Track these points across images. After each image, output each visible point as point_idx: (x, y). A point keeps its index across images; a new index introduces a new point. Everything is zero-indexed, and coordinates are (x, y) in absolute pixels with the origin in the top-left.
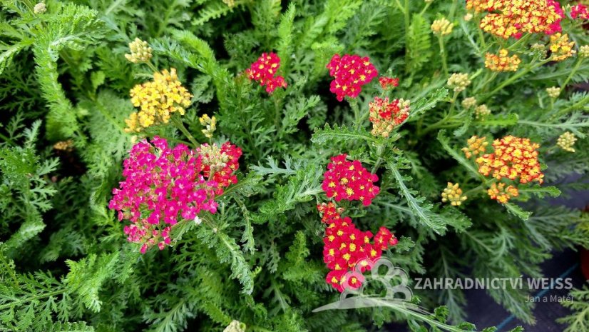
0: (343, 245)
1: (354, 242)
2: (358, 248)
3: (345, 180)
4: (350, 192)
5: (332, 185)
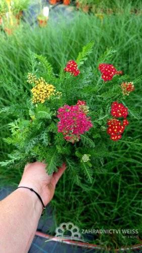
2: (118, 127)
3: (118, 111)
4: (120, 114)
5: (114, 112)
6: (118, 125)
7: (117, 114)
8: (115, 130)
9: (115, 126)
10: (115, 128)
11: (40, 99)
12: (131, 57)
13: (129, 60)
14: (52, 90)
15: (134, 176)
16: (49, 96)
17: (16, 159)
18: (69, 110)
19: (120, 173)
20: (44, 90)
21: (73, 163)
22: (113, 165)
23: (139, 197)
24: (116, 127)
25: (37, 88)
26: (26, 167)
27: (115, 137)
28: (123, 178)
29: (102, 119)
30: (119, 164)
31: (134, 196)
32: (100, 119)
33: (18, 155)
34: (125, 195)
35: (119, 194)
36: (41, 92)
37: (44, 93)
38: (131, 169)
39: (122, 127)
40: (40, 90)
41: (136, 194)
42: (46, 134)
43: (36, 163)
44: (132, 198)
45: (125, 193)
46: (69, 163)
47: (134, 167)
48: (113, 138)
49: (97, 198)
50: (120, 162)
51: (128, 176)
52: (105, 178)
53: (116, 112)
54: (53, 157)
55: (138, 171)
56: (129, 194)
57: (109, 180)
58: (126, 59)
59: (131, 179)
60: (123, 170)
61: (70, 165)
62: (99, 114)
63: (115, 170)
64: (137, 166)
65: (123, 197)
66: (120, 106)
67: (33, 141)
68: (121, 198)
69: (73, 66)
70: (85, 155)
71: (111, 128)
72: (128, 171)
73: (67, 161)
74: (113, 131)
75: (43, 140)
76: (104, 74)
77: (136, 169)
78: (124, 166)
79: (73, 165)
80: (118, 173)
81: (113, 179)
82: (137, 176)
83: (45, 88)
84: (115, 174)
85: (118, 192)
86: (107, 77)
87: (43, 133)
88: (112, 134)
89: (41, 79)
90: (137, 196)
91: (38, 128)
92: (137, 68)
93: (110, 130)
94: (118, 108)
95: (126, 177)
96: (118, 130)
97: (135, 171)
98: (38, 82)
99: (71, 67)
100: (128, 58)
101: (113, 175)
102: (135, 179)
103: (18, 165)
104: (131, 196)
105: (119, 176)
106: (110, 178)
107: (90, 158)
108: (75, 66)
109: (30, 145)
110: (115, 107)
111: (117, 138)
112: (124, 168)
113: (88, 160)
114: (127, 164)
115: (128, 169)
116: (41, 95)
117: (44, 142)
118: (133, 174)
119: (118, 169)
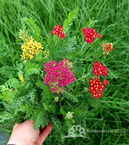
0: (95, 86)
1: (98, 84)
2: (99, 86)
3: (100, 69)
4: (101, 73)
5: (96, 71)
6: (99, 84)
7: (98, 72)
8: (97, 89)
9: (96, 84)
10: (96, 87)
11: (29, 55)
12: (119, 4)
13: (117, 6)
14: (40, 47)
15: (116, 122)
16: (37, 53)
17: (5, 119)
18: (54, 65)
19: (104, 119)
20: (33, 47)
21: (58, 122)
22: (98, 111)
23: (121, 141)
24: (98, 86)
25: (26, 45)
26: (15, 127)
27: (96, 95)
28: (107, 123)
29: (85, 77)
30: (103, 110)
31: (116, 139)
32: (83, 77)
33: (8, 116)
34: (108, 139)
35: (102, 138)
36: (30, 48)
37: (32, 49)
38: (114, 114)
39: (103, 86)
40: (29, 46)
41: (118, 139)
42: (33, 93)
43: (24, 123)
44: (114, 142)
45: (108, 137)
46: (55, 122)
47: (118, 113)
48: (95, 95)
49: (82, 142)
50: (105, 109)
51: (111, 121)
52: (90, 124)
53: (97, 70)
54: (40, 114)
55: (121, 117)
56: (112, 138)
57: (93, 126)
58: (114, 5)
59: (114, 124)
60: (107, 116)
61: (55, 124)
62: (82, 72)
63: (99, 116)
64: (120, 112)
65: (106, 141)
66: (100, 65)
67: (22, 99)
68: (105, 142)
69: (59, 30)
70: (69, 112)
71: (93, 86)
72: (112, 117)
73: (53, 120)
74: (94, 90)
75: (30, 98)
76: (87, 36)
77: (119, 115)
78: (108, 112)
79: (58, 124)
80: (102, 119)
81: (97, 125)
82: (120, 122)
83: (34, 44)
84: (99, 120)
85: (101, 136)
86: (89, 39)
87: (31, 92)
88: (94, 92)
89: (30, 37)
90: (119, 140)
91: (27, 87)
92: (124, 15)
93: (92, 88)
94: (99, 67)
95: (110, 123)
96: (99, 88)
97: (118, 117)
98: (27, 40)
99: (57, 30)
100: (116, 4)
101: (97, 120)
102: (118, 124)
103: (7, 125)
104: (114, 140)
105: (103, 121)
106: (94, 123)
107: (73, 115)
108: (61, 29)
109: (19, 102)
110: (96, 66)
111: (98, 96)
112: (108, 114)
113: (72, 117)
114: (110, 110)
115: (112, 115)
116: (30, 51)
117: (31, 99)
118: (117, 120)
119: (102, 115)
